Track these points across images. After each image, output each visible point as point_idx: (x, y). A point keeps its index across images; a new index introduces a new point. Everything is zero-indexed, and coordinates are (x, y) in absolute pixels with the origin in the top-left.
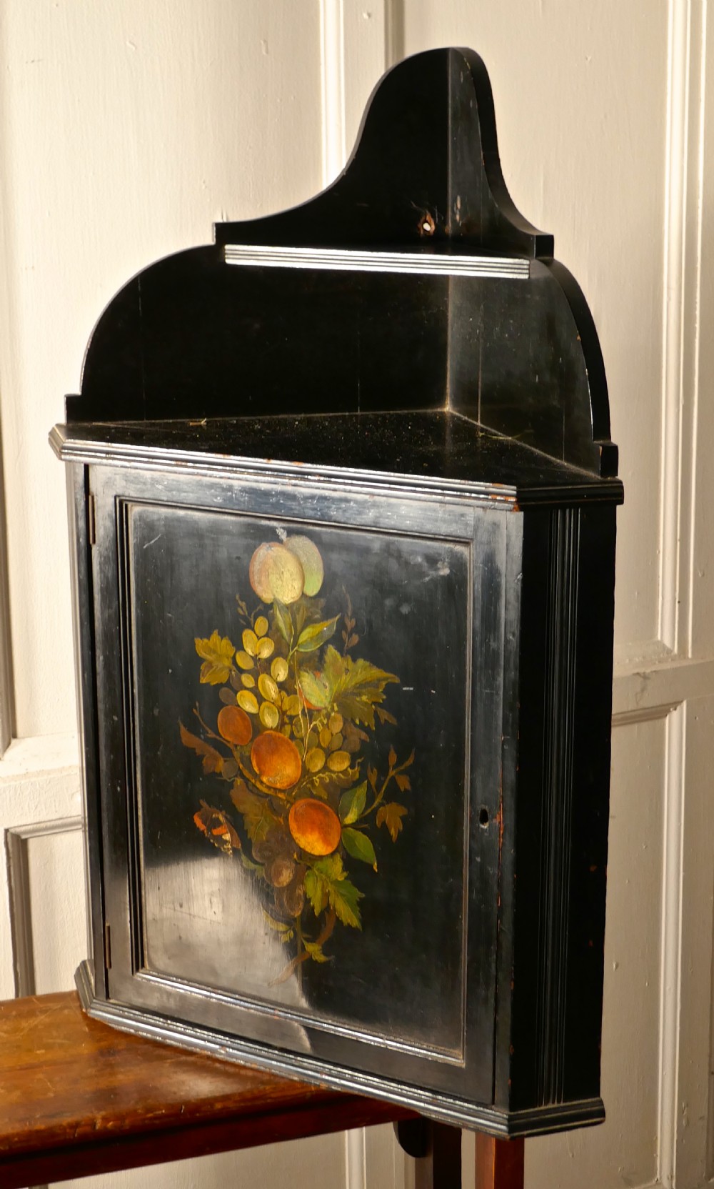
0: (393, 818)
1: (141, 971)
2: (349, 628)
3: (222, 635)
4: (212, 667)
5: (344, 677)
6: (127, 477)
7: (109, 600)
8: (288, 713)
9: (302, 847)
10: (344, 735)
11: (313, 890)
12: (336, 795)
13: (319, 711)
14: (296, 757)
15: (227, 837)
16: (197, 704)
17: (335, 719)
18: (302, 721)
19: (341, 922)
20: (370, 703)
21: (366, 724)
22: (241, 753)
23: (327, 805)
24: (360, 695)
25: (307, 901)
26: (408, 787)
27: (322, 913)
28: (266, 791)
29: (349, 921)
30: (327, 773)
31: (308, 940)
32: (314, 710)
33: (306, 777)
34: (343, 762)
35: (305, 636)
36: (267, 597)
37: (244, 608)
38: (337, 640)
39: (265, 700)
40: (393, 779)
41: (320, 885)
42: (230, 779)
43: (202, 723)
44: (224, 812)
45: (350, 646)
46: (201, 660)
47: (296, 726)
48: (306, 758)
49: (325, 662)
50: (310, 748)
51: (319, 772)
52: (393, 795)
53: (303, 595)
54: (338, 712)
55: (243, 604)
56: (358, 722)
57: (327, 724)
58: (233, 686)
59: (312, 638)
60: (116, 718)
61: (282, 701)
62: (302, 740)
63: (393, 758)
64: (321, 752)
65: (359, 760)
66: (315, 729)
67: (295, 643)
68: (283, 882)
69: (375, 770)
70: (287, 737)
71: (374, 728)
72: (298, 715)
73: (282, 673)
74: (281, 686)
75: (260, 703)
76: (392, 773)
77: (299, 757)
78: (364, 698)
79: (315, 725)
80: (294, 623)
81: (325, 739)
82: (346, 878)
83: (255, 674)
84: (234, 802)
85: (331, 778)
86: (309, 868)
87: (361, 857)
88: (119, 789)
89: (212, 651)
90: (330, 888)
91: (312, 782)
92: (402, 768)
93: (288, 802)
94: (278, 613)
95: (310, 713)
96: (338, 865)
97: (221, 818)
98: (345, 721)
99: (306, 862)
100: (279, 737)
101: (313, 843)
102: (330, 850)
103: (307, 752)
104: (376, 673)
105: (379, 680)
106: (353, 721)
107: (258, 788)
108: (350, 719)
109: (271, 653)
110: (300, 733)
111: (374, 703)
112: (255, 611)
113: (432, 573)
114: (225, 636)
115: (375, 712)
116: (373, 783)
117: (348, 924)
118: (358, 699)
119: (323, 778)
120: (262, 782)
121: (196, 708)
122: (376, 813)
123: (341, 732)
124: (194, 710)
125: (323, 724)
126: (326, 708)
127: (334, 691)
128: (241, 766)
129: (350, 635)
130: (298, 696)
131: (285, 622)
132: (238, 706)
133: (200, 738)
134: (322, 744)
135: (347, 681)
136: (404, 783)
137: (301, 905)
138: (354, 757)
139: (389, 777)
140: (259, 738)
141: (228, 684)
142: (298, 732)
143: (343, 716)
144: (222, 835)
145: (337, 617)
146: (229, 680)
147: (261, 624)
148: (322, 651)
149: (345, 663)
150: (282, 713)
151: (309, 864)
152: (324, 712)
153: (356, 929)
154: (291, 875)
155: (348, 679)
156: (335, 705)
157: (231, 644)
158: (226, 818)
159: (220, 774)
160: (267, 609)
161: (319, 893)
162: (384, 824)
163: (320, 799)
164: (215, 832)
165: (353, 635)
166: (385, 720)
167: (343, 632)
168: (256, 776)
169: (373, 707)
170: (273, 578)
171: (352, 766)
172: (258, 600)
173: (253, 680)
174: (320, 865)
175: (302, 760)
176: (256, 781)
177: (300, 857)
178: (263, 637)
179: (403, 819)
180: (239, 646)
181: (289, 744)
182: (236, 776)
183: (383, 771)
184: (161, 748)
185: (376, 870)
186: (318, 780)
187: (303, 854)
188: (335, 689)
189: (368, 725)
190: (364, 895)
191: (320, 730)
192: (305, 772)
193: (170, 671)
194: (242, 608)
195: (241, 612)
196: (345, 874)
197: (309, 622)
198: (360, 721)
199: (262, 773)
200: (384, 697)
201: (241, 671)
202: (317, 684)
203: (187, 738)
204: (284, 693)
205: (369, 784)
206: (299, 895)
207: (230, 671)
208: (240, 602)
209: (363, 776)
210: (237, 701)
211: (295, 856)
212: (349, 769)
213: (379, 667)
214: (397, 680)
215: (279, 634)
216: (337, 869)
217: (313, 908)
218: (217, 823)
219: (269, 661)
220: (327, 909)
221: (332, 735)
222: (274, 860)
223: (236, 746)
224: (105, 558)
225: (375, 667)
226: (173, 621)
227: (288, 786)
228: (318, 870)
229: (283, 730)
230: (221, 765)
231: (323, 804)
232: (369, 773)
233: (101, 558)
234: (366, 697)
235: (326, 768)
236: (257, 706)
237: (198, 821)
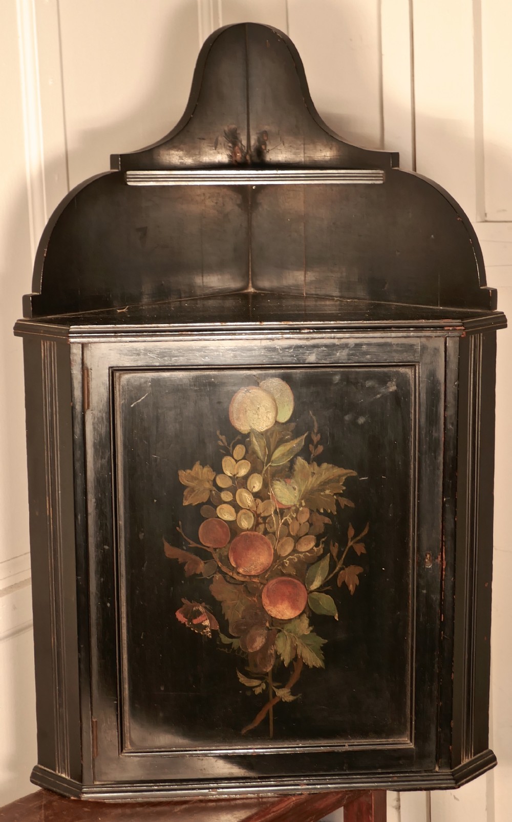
0: (351, 577)
1: (124, 751)
2: (315, 442)
3: (203, 465)
4: (194, 491)
5: (310, 479)
6: (121, 351)
7: (102, 452)
8: (262, 515)
9: (273, 616)
10: (311, 523)
11: (284, 648)
12: (304, 569)
13: (289, 508)
14: (270, 547)
15: (207, 623)
16: (180, 523)
17: (302, 512)
18: (274, 519)
19: (308, 666)
20: (332, 494)
21: (329, 511)
22: (220, 554)
23: (295, 579)
24: (324, 490)
25: (278, 656)
26: (364, 551)
27: (291, 664)
28: (242, 579)
29: (314, 664)
30: (296, 555)
31: (278, 687)
32: (284, 509)
33: (278, 561)
34: (310, 543)
35: (277, 454)
36: (243, 428)
37: (224, 441)
38: (305, 452)
39: (242, 509)
40: (352, 547)
41: (289, 642)
42: (209, 576)
43: (184, 536)
44: (204, 604)
45: (316, 455)
46: (184, 487)
47: (268, 523)
48: (278, 547)
49: (294, 470)
50: (281, 537)
51: (289, 555)
52: (352, 559)
53: (277, 422)
54: (305, 506)
55: (223, 438)
56: (322, 511)
57: (296, 518)
58: (213, 503)
59: (283, 455)
60: (106, 547)
61: (257, 507)
62: (274, 533)
63: (351, 532)
64: (290, 539)
65: (323, 539)
66: (286, 524)
67: (269, 460)
68: (256, 647)
69: (337, 544)
70: (260, 534)
71: (336, 513)
72: (271, 515)
73: (256, 484)
74: (256, 495)
75: (237, 512)
76: (350, 544)
77: (272, 547)
78: (327, 492)
79: (286, 519)
80: (268, 445)
81: (294, 529)
82: (312, 632)
83: (233, 490)
84: (213, 593)
85: (299, 558)
86: (279, 631)
87: (324, 612)
88: (109, 605)
89: (194, 478)
90: (298, 642)
91: (283, 565)
92: (358, 538)
93: (261, 583)
94: (254, 440)
95: (281, 512)
96: (306, 621)
97: (201, 609)
98: (311, 511)
99: (278, 625)
100: (254, 535)
101: (283, 611)
102: (298, 613)
103: (279, 541)
104: (337, 471)
105: (340, 476)
106: (318, 511)
107: (235, 579)
108: (315, 511)
109: (248, 471)
110: (272, 529)
111: (335, 494)
112: (233, 441)
113: (383, 390)
114: (206, 465)
115: (337, 500)
116: (335, 555)
117: (313, 666)
118: (322, 494)
119: (292, 559)
120: (238, 573)
121: (179, 527)
122: (338, 575)
123: (308, 521)
124: (177, 528)
125: (292, 518)
126: (295, 505)
127: (303, 491)
128: (220, 564)
129: (316, 447)
130: (271, 500)
131: (260, 446)
132: (218, 517)
133: (183, 549)
134: (292, 533)
135: (312, 482)
136: (360, 549)
137: (272, 662)
138: (318, 538)
139: (348, 548)
140: (238, 538)
141: (209, 502)
142: (271, 528)
143: (309, 509)
144: (202, 622)
145: (306, 435)
146: (209, 499)
147: (239, 451)
148: (292, 462)
149: (312, 469)
150: (257, 516)
151: (279, 628)
152: (294, 508)
153: (321, 668)
154: (264, 640)
155: (314, 480)
156: (303, 501)
157: (212, 470)
158: (205, 608)
159: (201, 574)
160: (244, 439)
161: (288, 648)
162: (344, 583)
163: (290, 575)
164: (195, 622)
165: (319, 446)
166: (345, 505)
167: (310, 446)
168: (233, 569)
169: (335, 497)
170: (250, 414)
171: (317, 545)
172: (236, 432)
173: (232, 495)
174: (289, 626)
175: (274, 549)
176: (233, 573)
177: (272, 625)
178: (240, 460)
179: (360, 576)
180: (219, 470)
181: (262, 539)
182: (215, 573)
183: (343, 542)
184: (145, 565)
185: (337, 620)
186: (288, 562)
187: (273, 621)
188: (303, 489)
189: (331, 512)
190: (326, 641)
191: (290, 523)
192: (277, 557)
193: (155, 501)
194: (222, 441)
195: (220, 443)
196: (311, 628)
197: (281, 442)
198: (324, 510)
199: (238, 566)
200: (344, 488)
201: (220, 490)
202: (288, 488)
203: (170, 551)
204: (259, 501)
205: (331, 556)
206: (271, 654)
207: (211, 491)
208: (220, 436)
209: (326, 551)
210: (216, 514)
211: (268, 625)
212: (315, 548)
213: (340, 466)
214: (355, 473)
215: (255, 455)
216: (304, 627)
217: (283, 662)
218: (199, 613)
219: (246, 477)
220: (296, 659)
221: (300, 524)
222: (249, 632)
223: (215, 549)
224: (98, 419)
225: (337, 467)
226: (158, 460)
227: (261, 571)
228: (287, 631)
229: (257, 529)
230: (202, 567)
231: (292, 579)
232: (332, 548)
233: (94, 419)
234: (329, 491)
235: (295, 551)
236: (235, 514)
237: (180, 616)
